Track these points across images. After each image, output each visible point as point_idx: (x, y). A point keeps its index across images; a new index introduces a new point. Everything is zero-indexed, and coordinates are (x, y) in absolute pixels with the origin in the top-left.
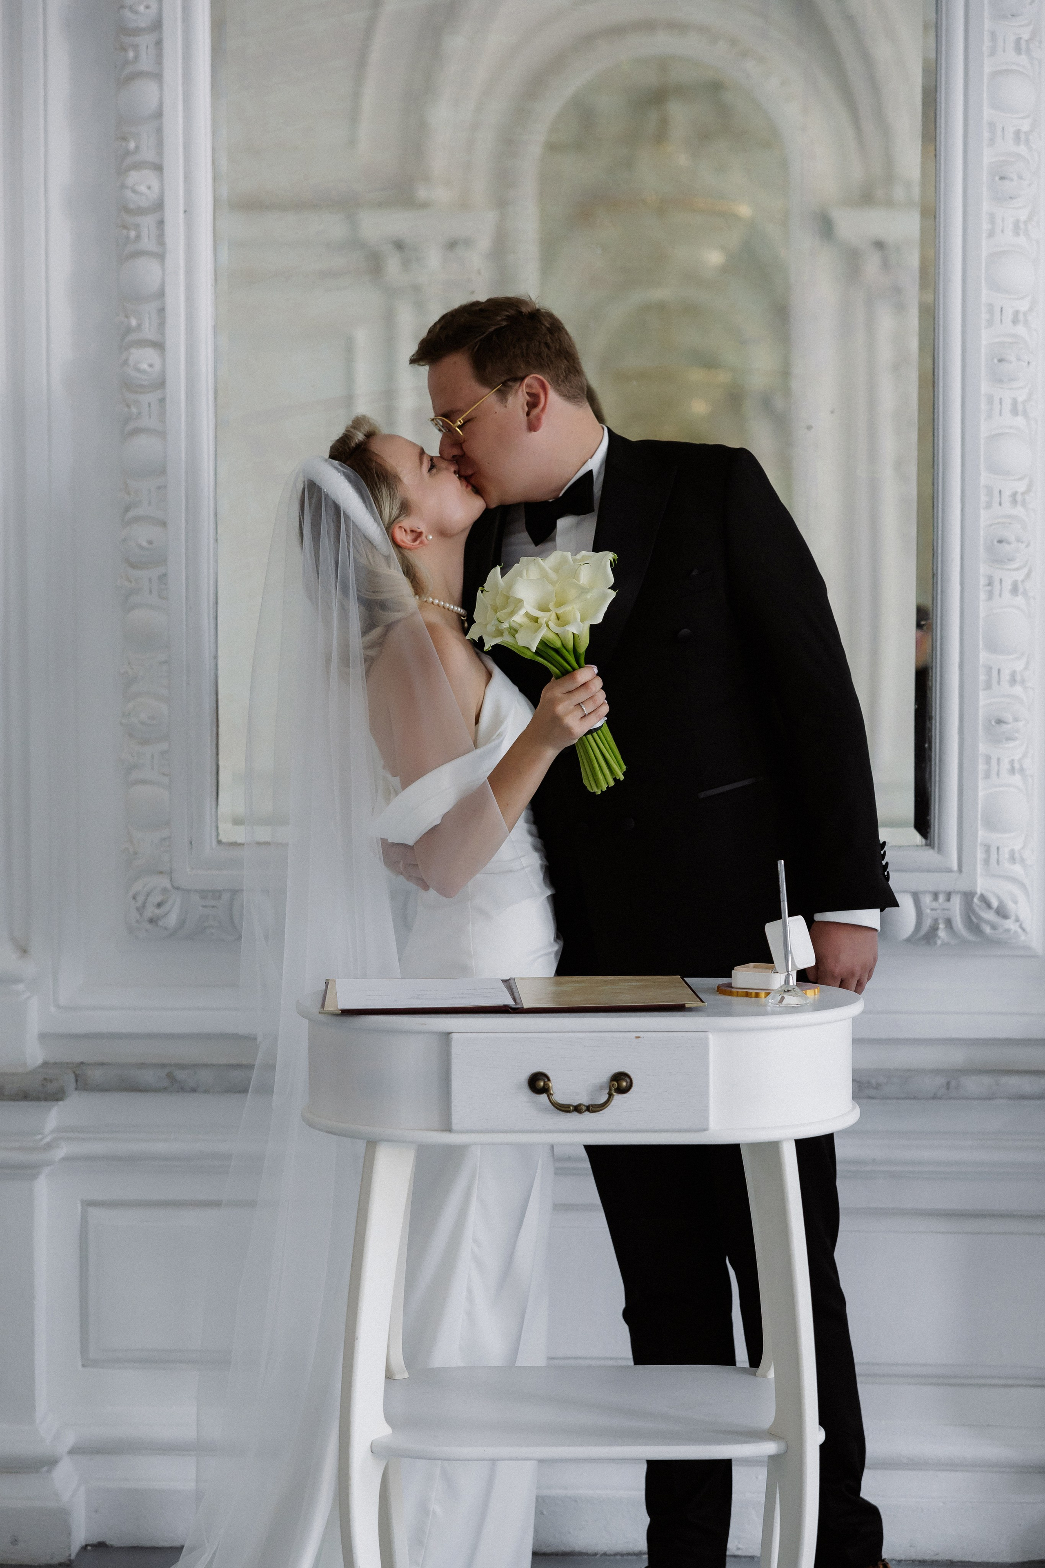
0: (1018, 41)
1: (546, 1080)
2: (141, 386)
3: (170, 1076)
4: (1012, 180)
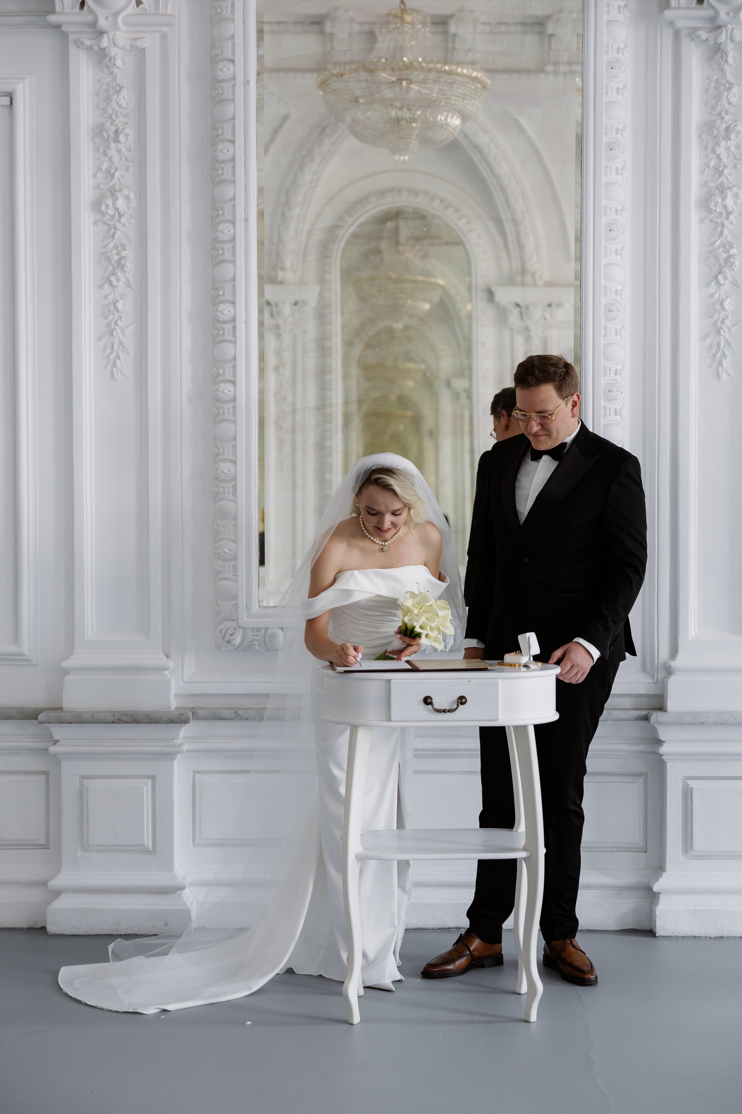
0: (617, 250)
1: (431, 699)
2: (225, 400)
3: (235, 712)
4: (614, 312)
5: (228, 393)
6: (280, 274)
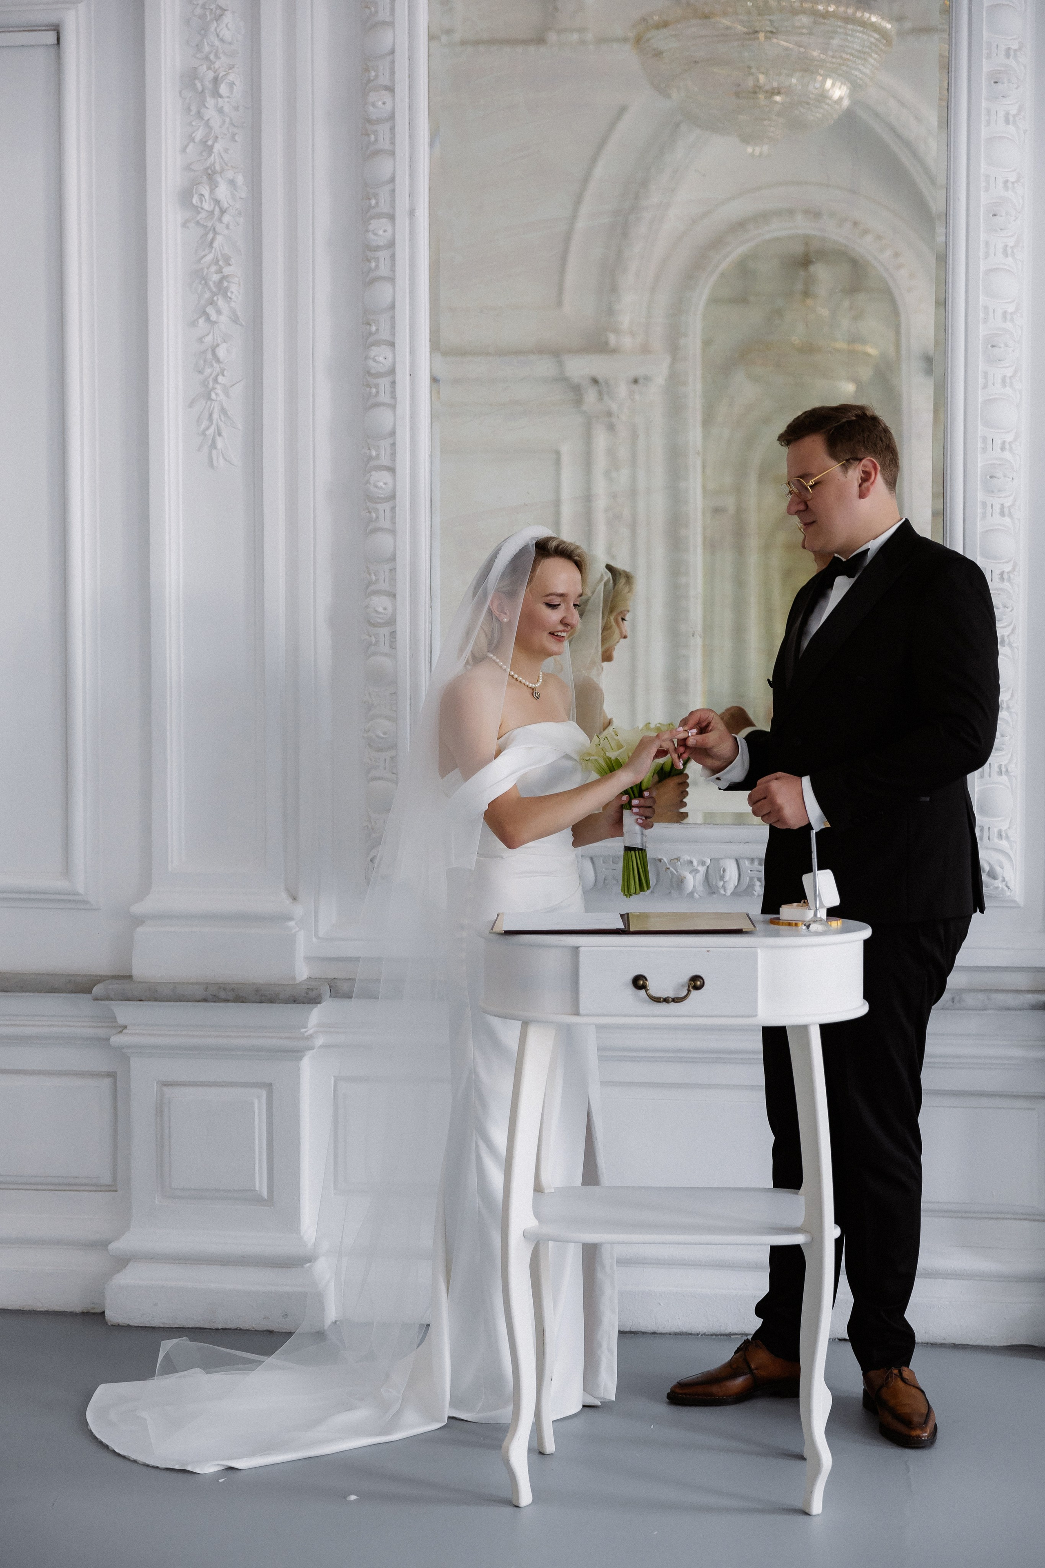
0: (1007, 247)
1: (644, 980)
2: (379, 498)
4: (1000, 348)
5: (384, 486)
6: (612, 339)
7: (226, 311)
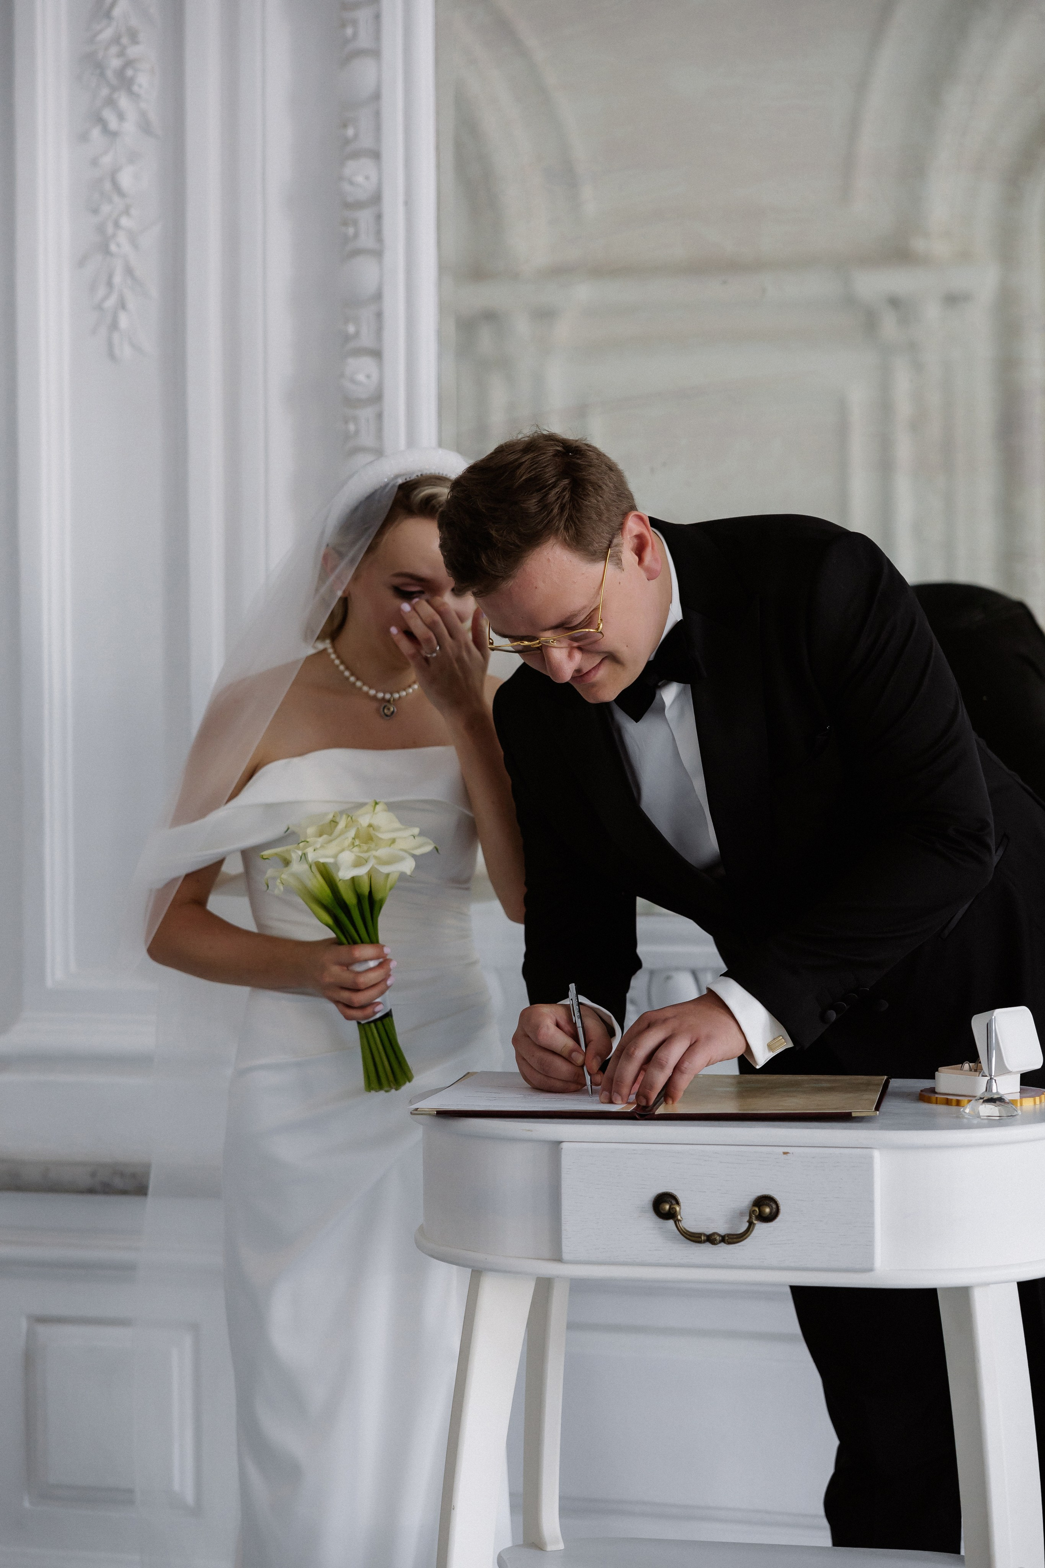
1: (674, 1202)
2: (358, 400)
5: (365, 381)
6: (919, 245)
7: (132, 116)
